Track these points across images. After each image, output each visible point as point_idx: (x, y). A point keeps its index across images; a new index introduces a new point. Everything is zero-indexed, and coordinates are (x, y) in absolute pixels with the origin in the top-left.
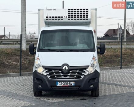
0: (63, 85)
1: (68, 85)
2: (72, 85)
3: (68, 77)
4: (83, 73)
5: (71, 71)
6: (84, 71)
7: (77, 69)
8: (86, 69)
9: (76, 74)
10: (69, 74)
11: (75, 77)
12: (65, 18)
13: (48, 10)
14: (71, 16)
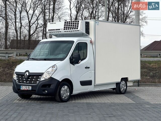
0: (24, 89)
1: (27, 89)
2: (30, 89)
3: (28, 82)
4: (39, 79)
5: (30, 77)
6: (40, 77)
7: (35, 76)
8: (41, 75)
9: (34, 80)
10: (29, 80)
11: (33, 82)
12: (61, 30)
13: (51, 24)
14: (65, 28)
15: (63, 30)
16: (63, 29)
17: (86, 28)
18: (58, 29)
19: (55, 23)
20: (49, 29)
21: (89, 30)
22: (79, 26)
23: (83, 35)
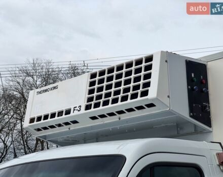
12: (76, 113)
13: (40, 93)
14: (90, 99)
15: (83, 111)
16: (83, 108)
17: (190, 92)
18: (64, 109)
19: (55, 88)
20: (32, 116)
21: (208, 101)
22: (154, 80)
23: (181, 132)
